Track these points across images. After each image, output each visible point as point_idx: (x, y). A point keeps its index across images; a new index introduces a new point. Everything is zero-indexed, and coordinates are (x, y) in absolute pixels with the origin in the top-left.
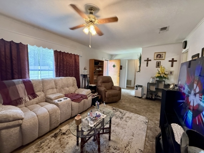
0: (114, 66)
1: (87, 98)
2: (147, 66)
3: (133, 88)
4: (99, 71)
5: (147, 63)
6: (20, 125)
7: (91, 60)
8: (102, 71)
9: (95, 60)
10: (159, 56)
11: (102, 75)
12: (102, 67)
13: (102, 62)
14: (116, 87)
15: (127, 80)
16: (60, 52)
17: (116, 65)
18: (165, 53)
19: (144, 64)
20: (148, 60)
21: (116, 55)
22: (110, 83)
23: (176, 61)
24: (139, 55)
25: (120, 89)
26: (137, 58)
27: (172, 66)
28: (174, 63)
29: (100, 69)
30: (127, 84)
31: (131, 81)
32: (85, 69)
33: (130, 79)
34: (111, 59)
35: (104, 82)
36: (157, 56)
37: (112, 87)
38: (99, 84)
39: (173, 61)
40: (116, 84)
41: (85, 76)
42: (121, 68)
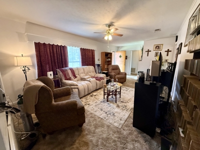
0: (120, 57)
1: (103, 79)
2: (148, 56)
3: (136, 75)
4: (109, 61)
5: (148, 54)
6: (78, 88)
7: (102, 53)
8: (111, 61)
9: (106, 53)
10: (158, 47)
11: (111, 64)
12: (111, 58)
13: (111, 54)
14: (122, 73)
15: (132, 69)
16: (84, 49)
17: (122, 55)
18: (162, 44)
19: (145, 54)
20: (148, 51)
21: (122, 47)
22: (118, 70)
23: (171, 51)
24: (142, 47)
25: (126, 74)
26: (140, 49)
27: (167, 55)
28: (169, 52)
29: (109, 60)
30: (131, 72)
31: (135, 69)
32: (99, 60)
33: (134, 67)
34: (117, 51)
35: (113, 69)
36: (156, 48)
37: (119, 73)
38: (110, 71)
39: (168, 51)
40: (122, 71)
41: (98, 65)
42: (126, 58)
